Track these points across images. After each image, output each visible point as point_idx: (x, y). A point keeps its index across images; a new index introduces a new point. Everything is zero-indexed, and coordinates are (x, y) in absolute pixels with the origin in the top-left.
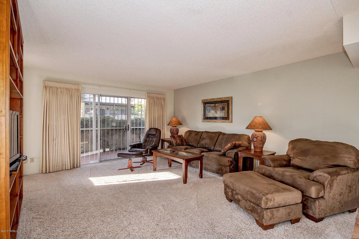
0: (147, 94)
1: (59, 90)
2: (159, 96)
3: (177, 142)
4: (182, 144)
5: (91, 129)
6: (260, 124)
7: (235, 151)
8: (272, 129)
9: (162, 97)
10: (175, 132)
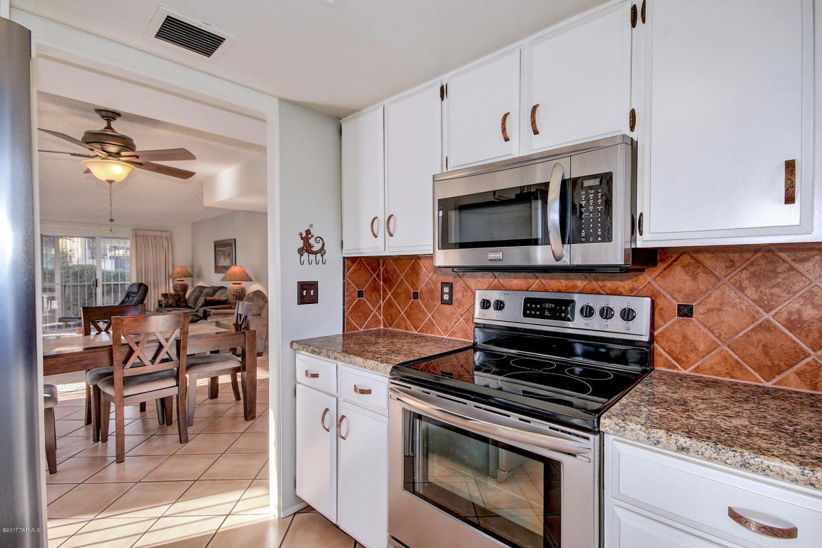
0: (132, 231)
2: (158, 234)
4: (177, 304)
6: (237, 275)
8: (251, 280)
9: (164, 234)
10: (179, 289)
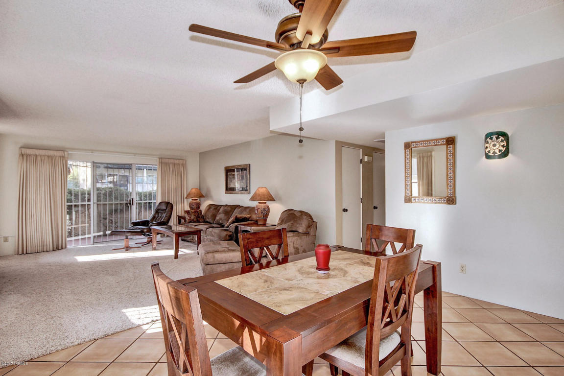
0: (158, 159)
1: (39, 158)
2: (177, 162)
3: (190, 218)
4: (197, 220)
5: (89, 203)
6: (259, 195)
7: (236, 224)
8: (275, 201)
9: (181, 162)
10: (194, 206)
